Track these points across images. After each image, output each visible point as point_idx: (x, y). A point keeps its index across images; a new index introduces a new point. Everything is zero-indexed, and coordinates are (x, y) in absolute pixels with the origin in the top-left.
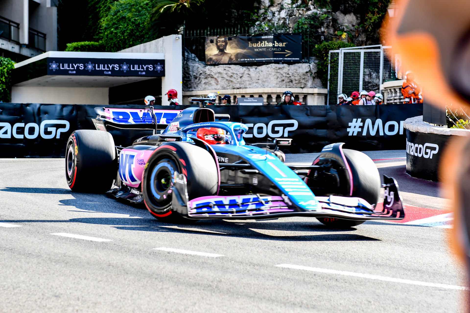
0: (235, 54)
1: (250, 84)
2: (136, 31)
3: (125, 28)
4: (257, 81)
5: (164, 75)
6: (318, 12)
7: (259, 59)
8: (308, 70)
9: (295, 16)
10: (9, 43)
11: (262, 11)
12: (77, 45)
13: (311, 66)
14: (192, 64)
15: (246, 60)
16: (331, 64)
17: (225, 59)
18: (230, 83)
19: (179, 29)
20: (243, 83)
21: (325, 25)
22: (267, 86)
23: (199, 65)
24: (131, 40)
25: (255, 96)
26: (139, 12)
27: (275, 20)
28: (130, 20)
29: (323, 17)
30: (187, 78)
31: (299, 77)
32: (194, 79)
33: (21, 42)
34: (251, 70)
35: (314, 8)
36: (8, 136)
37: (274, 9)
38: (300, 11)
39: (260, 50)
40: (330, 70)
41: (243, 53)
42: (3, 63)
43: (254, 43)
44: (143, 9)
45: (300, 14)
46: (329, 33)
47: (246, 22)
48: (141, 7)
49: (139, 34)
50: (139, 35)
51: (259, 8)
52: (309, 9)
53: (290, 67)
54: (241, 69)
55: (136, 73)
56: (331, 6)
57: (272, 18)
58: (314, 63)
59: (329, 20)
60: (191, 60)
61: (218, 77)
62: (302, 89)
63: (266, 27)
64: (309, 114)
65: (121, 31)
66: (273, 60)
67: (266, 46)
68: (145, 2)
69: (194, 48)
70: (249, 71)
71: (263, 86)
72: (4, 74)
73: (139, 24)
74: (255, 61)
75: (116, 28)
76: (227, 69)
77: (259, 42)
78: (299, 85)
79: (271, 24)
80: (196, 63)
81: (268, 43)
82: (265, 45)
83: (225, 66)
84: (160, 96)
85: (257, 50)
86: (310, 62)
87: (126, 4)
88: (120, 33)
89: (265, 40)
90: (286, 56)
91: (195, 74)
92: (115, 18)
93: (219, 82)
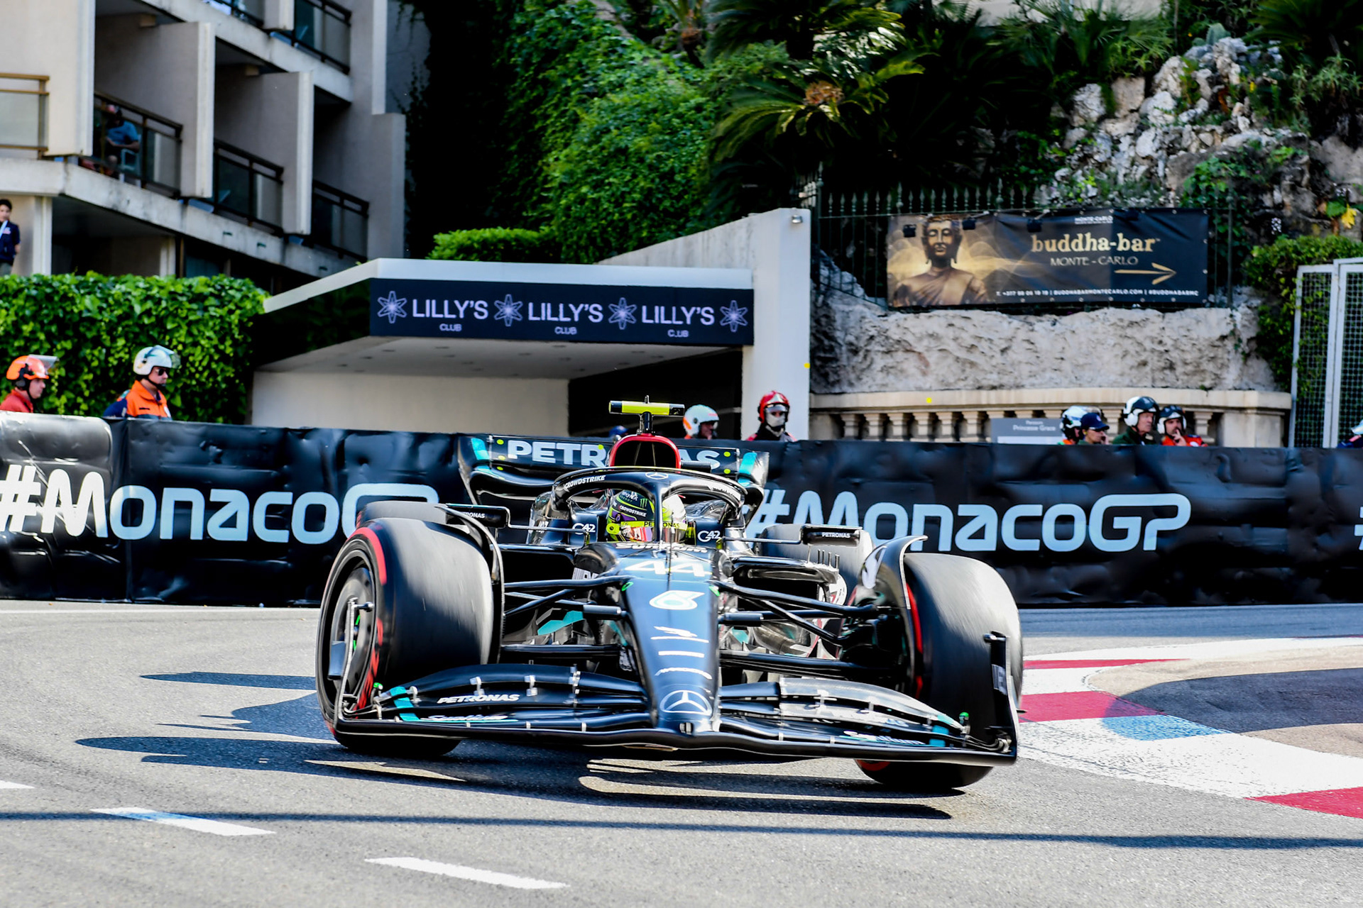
0: (987, 274)
1: (1032, 375)
2: (660, 196)
3: (626, 184)
4: (1057, 364)
5: (750, 341)
6: (1264, 139)
7: (1063, 292)
8: (1226, 330)
9: (1186, 150)
10: (247, 229)
11: (1077, 134)
12: (469, 239)
13: (1238, 316)
14: (841, 307)
15: (1021, 293)
16: (1303, 311)
17: (953, 290)
18: (968, 370)
19: (802, 191)
20: (1010, 369)
21: (1286, 182)
22: (1091, 382)
23: (866, 310)
24: (644, 225)
25: (1049, 414)
26: (673, 132)
27: (1120, 165)
28: (641, 160)
29: (1280, 155)
30: (825, 351)
31: (1197, 354)
32: (850, 354)
33: (288, 228)
34: (1038, 326)
35: (1252, 125)
36: (239, 534)
37: (1117, 128)
38: (1202, 136)
39: (1069, 261)
40: (1302, 331)
41: (1012, 271)
42: (227, 294)
43: (1050, 238)
44: (684, 123)
45: (1203, 144)
46: (1297, 208)
47: (1023, 169)
48: (680, 116)
49: (672, 205)
50: (672, 210)
51: (1066, 125)
52: (1232, 130)
53: (1167, 319)
54: (1005, 324)
55: (657, 334)
56: (1306, 120)
57: (1110, 158)
58: (1249, 307)
59: (1301, 165)
60: (839, 293)
61: (929, 349)
62: (1204, 393)
63: (1089, 186)
64: (1229, 477)
65: (613, 195)
66: (1112, 295)
67: (1088, 248)
68: (693, 102)
69: (850, 252)
70: (1032, 330)
71: (1077, 382)
72: (231, 330)
73: (672, 172)
74: (1052, 299)
75: (597, 186)
76: (958, 322)
77: (1067, 236)
78: (1196, 380)
79: (1105, 177)
80: (857, 303)
81: (1094, 241)
82: (1084, 246)
83: (951, 312)
84: (737, 410)
85: (1059, 262)
86: (1235, 304)
87: (630, 105)
88: (609, 201)
89: (1085, 228)
90: (1155, 282)
91: (851, 338)
92: (595, 153)
93: (933, 367)
